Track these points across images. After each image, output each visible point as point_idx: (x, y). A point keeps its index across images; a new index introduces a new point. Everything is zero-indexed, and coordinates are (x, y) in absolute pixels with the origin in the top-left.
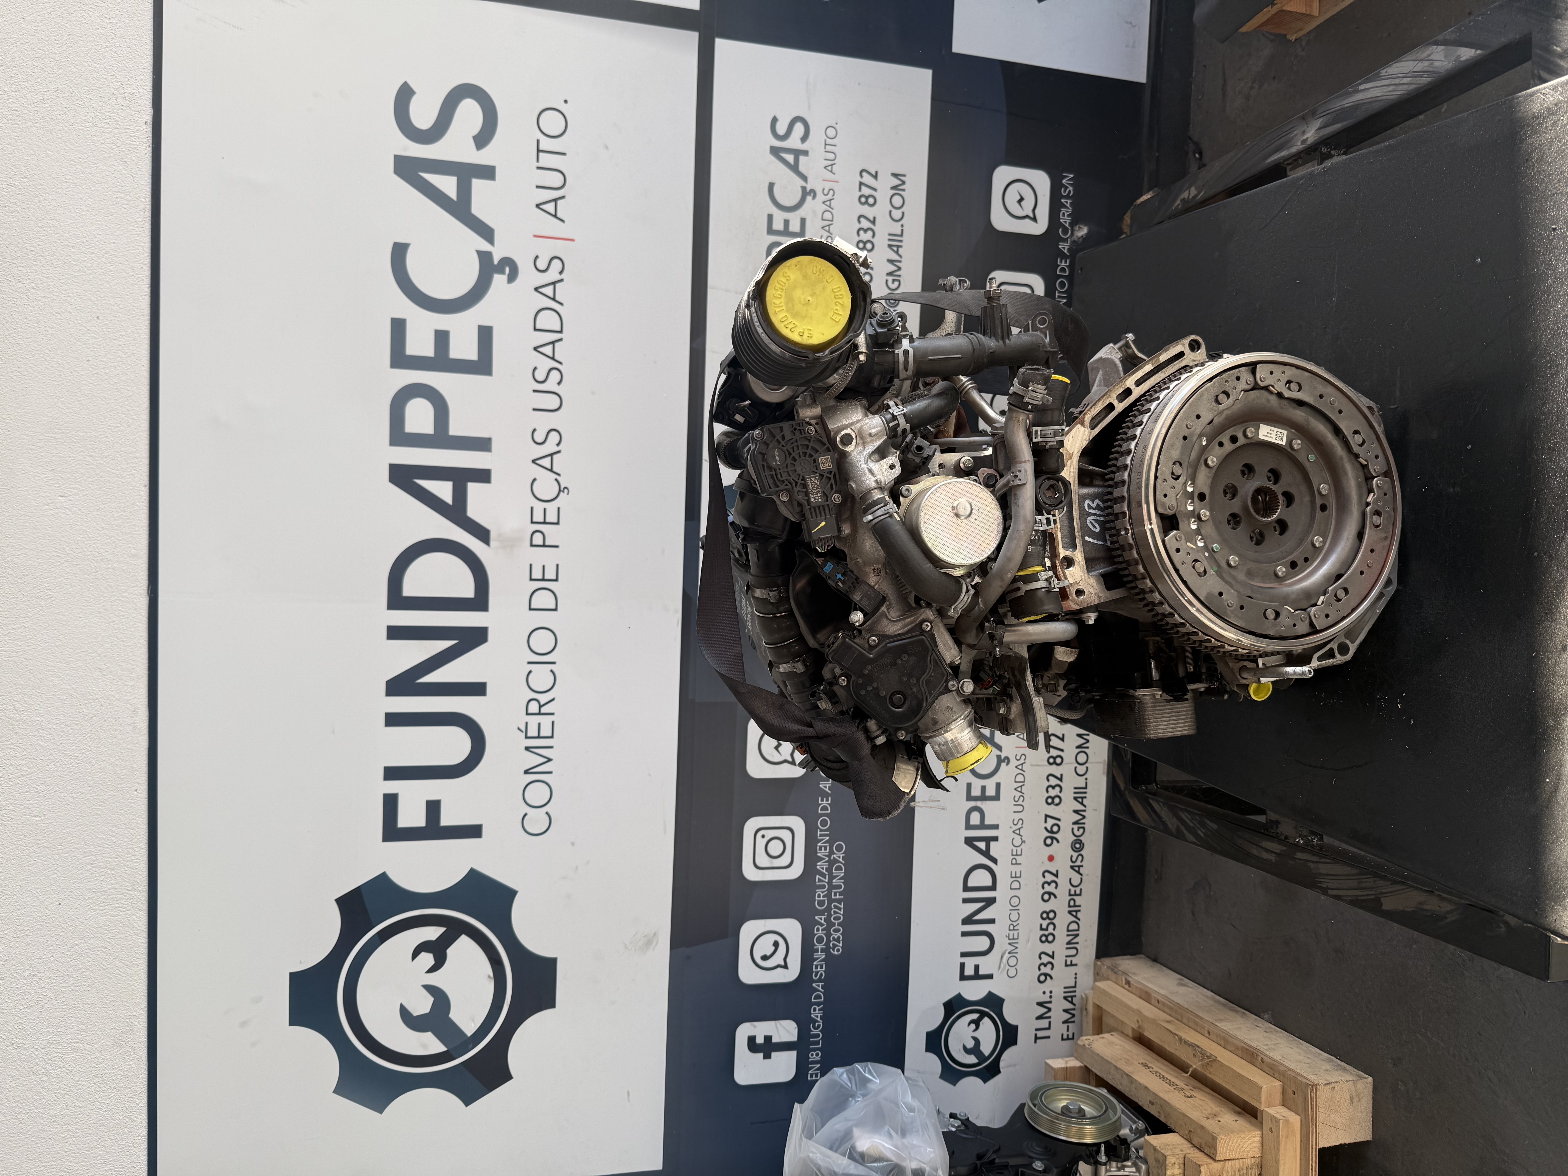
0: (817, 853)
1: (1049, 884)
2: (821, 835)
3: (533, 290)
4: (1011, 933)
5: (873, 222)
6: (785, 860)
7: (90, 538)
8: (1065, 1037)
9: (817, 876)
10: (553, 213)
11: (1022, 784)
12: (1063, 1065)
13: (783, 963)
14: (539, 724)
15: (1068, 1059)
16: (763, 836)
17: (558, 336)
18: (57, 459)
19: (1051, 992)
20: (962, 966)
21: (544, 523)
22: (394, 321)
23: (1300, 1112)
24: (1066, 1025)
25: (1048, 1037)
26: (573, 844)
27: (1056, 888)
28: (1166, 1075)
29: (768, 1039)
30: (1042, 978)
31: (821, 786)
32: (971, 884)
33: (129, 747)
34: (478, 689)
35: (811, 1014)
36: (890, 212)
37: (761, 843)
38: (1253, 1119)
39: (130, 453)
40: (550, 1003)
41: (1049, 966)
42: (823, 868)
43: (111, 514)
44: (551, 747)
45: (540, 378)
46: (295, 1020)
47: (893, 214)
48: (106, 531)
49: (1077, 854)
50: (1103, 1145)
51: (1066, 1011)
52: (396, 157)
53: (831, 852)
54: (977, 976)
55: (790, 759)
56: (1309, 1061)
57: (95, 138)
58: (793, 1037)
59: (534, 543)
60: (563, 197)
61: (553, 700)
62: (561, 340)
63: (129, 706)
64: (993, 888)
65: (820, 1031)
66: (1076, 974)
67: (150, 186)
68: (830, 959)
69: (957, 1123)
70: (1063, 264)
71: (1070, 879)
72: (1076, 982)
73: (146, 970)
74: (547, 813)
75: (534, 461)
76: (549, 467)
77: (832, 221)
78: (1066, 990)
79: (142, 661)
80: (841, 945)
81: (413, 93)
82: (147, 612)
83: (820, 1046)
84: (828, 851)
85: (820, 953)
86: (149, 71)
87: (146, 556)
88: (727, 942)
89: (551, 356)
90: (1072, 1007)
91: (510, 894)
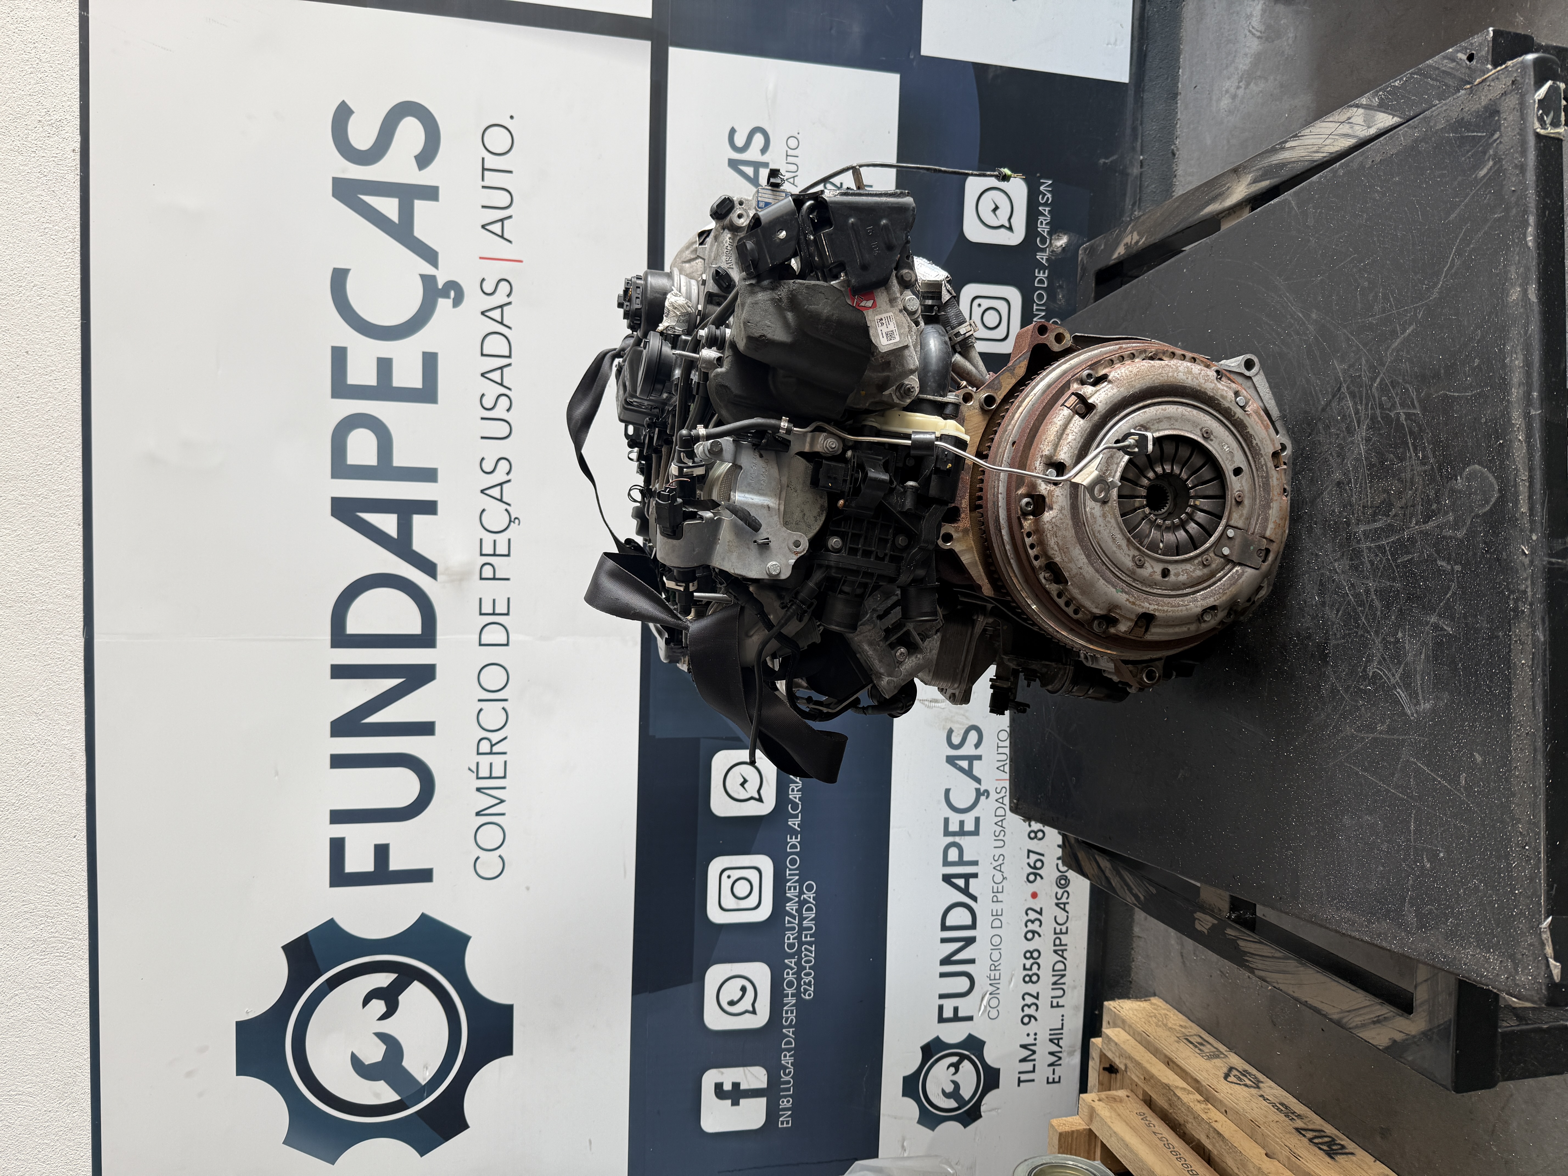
0: (786, 893)
1: (1033, 922)
2: (790, 875)
3: (479, 314)
4: (992, 973)
6: (753, 901)
7: (23, 579)
8: (1051, 1080)
9: (787, 918)
10: (500, 233)
11: (1003, 819)
13: (751, 1009)
14: (491, 764)
16: (729, 877)
17: (505, 361)
19: (1036, 1034)
20: (941, 1008)
21: (494, 555)
22: (334, 349)
24: (1052, 1068)
25: (1033, 1080)
26: (528, 889)
27: (1040, 926)
29: (736, 1085)
30: (1026, 1020)
31: (789, 823)
32: (948, 923)
33: (67, 792)
34: (426, 729)
35: (781, 1060)
37: (726, 884)
39: (63, 491)
40: (507, 1050)
41: (1034, 1007)
42: (792, 910)
43: (45, 555)
44: (504, 788)
45: (488, 405)
46: (241, 1070)
48: (40, 572)
51: (1052, 1053)
52: (334, 178)
53: (801, 892)
54: (956, 1018)
55: (757, 796)
57: (21, 168)
58: (763, 1084)
59: (484, 576)
60: (510, 217)
61: (505, 738)
62: (509, 365)
63: (66, 751)
64: (973, 926)
65: (791, 1078)
66: (1063, 1016)
67: (79, 216)
68: (800, 1004)
70: (1041, 275)
71: (1055, 917)
72: (1062, 1024)
74: (500, 857)
75: (482, 491)
76: (499, 497)
78: (1052, 1032)
79: (79, 704)
80: (812, 989)
81: (351, 112)
82: (83, 654)
83: (791, 1092)
84: (798, 891)
85: (790, 998)
86: (76, 97)
87: (81, 596)
88: (691, 987)
89: (499, 381)
90: (1059, 1049)
91: (464, 939)
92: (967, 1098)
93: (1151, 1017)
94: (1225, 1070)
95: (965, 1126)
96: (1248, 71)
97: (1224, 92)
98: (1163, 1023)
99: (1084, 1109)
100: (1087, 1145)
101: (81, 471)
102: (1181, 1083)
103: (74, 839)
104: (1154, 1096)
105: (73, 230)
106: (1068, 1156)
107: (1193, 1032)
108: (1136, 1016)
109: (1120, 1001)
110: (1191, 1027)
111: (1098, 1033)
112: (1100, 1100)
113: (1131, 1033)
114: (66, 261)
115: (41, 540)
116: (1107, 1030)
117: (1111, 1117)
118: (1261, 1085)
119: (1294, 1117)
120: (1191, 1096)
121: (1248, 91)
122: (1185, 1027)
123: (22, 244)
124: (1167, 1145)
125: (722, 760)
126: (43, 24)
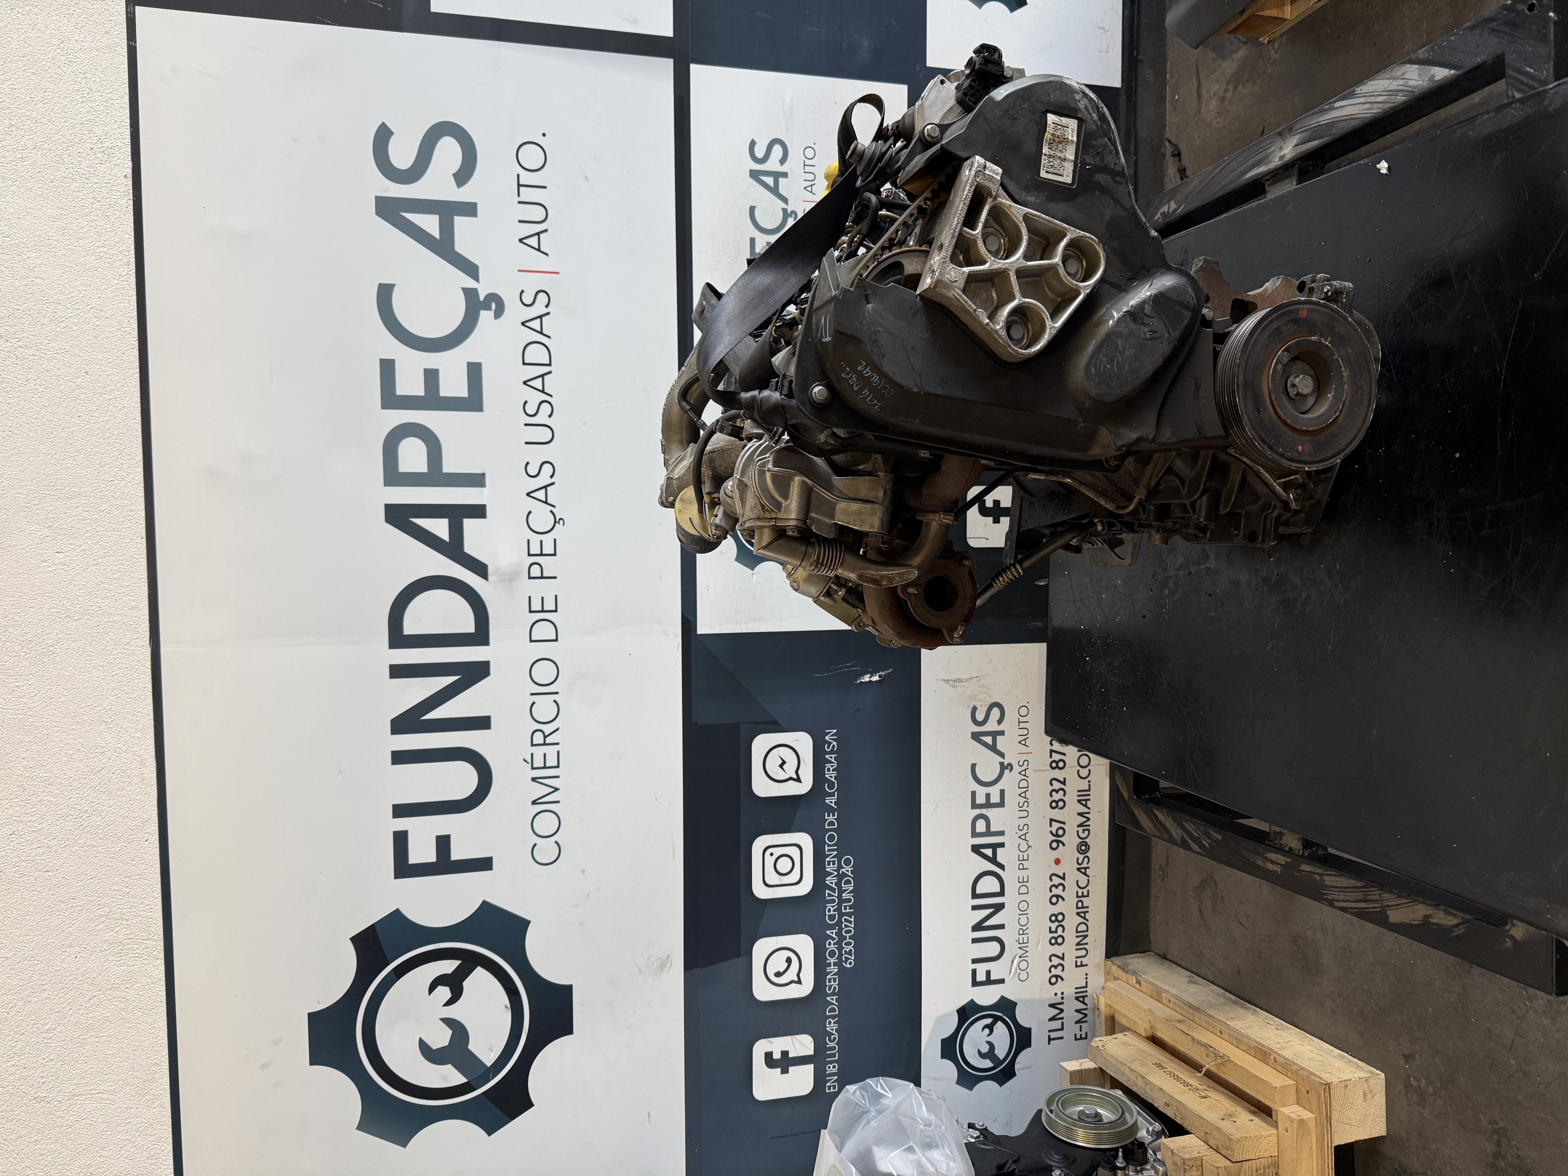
0: (826, 868)
1: (1056, 887)
2: (829, 850)
3: (520, 324)
4: (1021, 937)
6: (794, 877)
7: (90, 593)
8: (1078, 1037)
9: (827, 891)
10: (537, 247)
11: (1027, 789)
12: (1078, 1068)
13: (796, 979)
14: (545, 755)
15: (1083, 1060)
16: (772, 854)
17: (546, 369)
18: (52, 516)
19: (1062, 993)
20: (974, 972)
21: (541, 555)
22: (382, 361)
23: (1314, 1110)
24: (1078, 1025)
25: (1062, 1038)
26: (583, 872)
27: (1064, 890)
28: (1180, 1075)
29: (785, 1054)
30: (1053, 980)
31: (827, 801)
32: (978, 891)
33: (138, 798)
34: (482, 723)
35: (826, 1027)
37: (770, 861)
38: (1268, 1118)
39: (126, 506)
40: (568, 1030)
41: (1060, 968)
42: (832, 883)
43: (109, 568)
44: (558, 777)
45: (531, 411)
46: (314, 1060)
48: (105, 585)
49: (1083, 856)
50: (1120, 1150)
51: (1078, 1011)
52: (377, 197)
53: (840, 867)
54: (989, 981)
55: (795, 777)
56: (1320, 1058)
57: (76, 194)
58: (810, 1051)
59: (532, 575)
60: (546, 231)
61: (558, 729)
62: (550, 372)
63: (136, 757)
64: (1002, 893)
65: (836, 1044)
66: (1086, 974)
67: (133, 239)
68: (842, 972)
69: (976, 1133)
71: (1077, 881)
72: (1087, 982)
73: (166, 1018)
74: (556, 842)
75: (528, 494)
76: (544, 500)
78: (1078, 991)
79: (147, 712)
80: (853, 958)
81: (391, 133)
82: (150, 663)
83: (837, 1058)
84: (836, 866)
85: (832, 967)
86: (126, 124)
87: (147, 607)
88: (741, 961)
89: (541, 389)
90: (1085, 1007)
91: (523, 924)
92: (1001, 1057)
95: (1001, 1084)
101: (142, 485)
103: (147, 843)
105: (127, 254)
114: (122, 283)
115: (106, 554)
121: (1236, 94)
123: (78, 268)
125: (761, 743)
126: (92, 55)
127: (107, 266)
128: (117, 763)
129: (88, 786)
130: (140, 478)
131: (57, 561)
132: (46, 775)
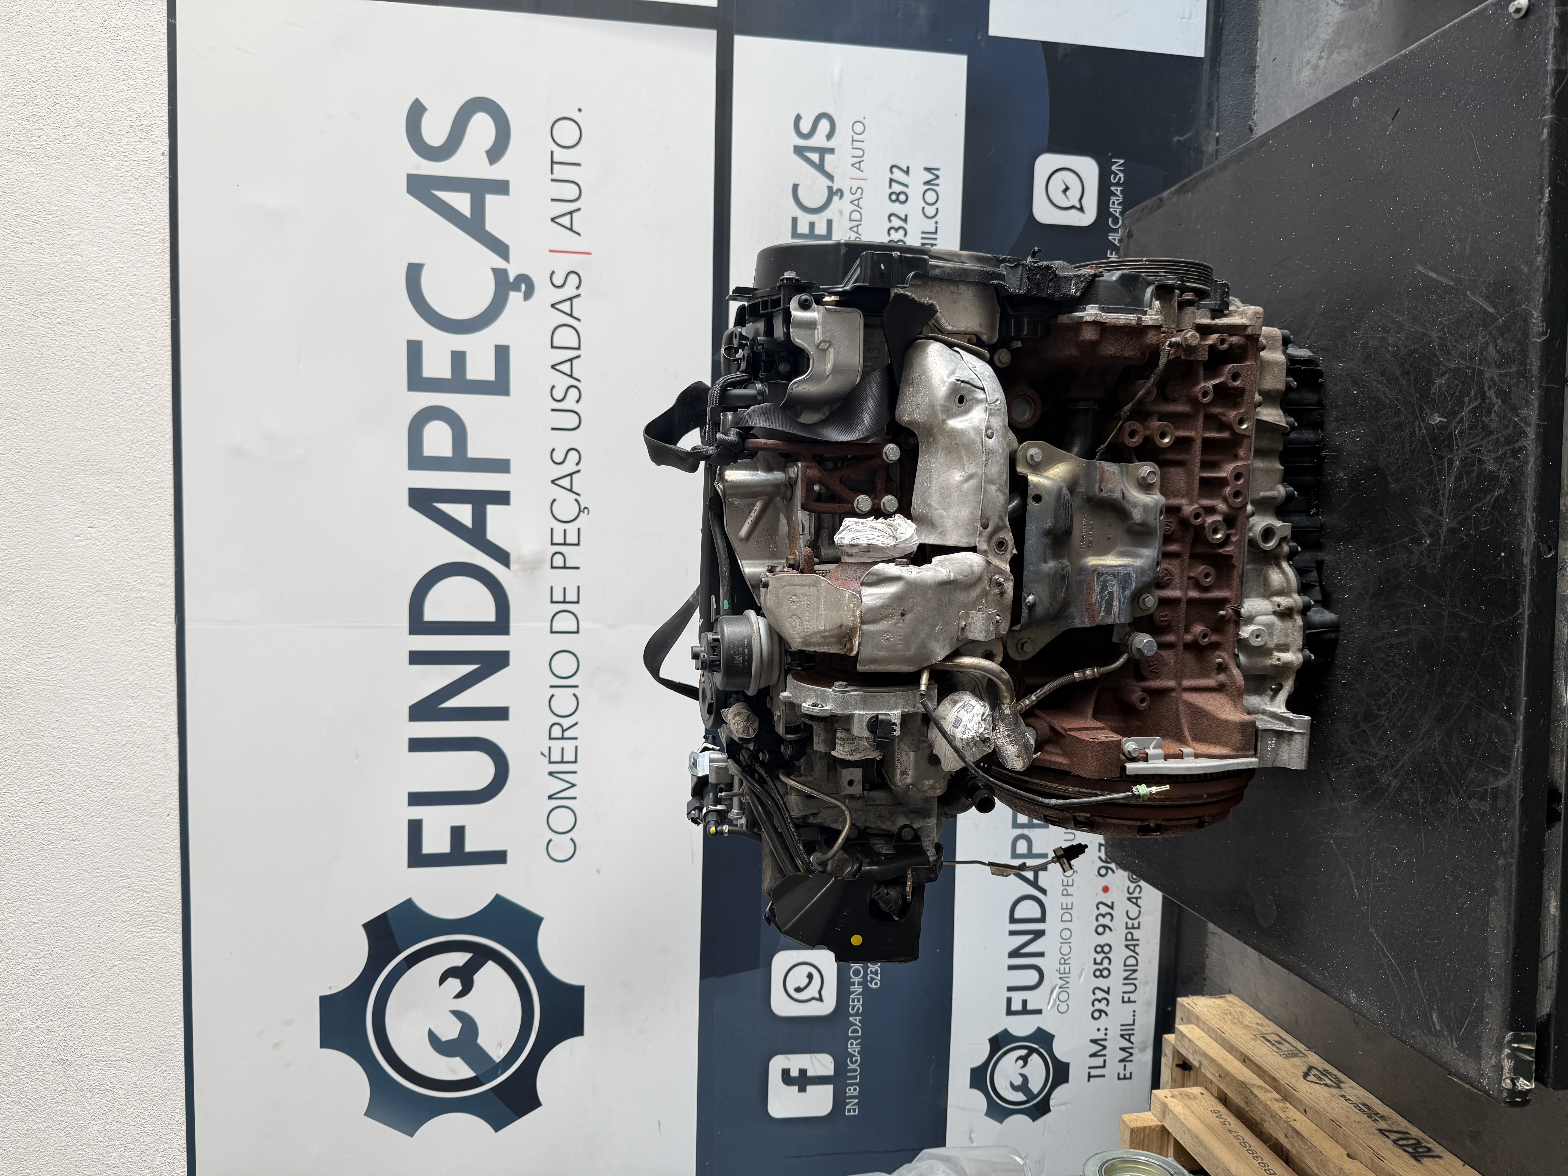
1: (1104, 916)
3: (550, 306)
4: (1062, 967)
5: (905, 220)
7: (119, 568)
8: (1122, 1076)
10: (569, 226)
13: (817, 996)
14: (563, 749)
17: (575, 353)
18: (86, 491)
19: (1106, 1029)
20: (1009, 1001)
21: (565, 544)
22: (410, 343)
24: (1122, 1064)
25: (1103, 1076)
26: (598, 871)
27: (1111, 920)
29: (803, 1072)
30: (1096, 1014)
32: (1018, 915)
33: (161, 773)
34: (500, 714)
35: (848, 1048)
36: (923, 208)
39: (156, 483)
40: (579, 1030)
41: (1104, 1002)
43: (139, 544)
44: (575, 772)
45: (559, 396)
46: (325, 1043)
47: (925, 210)
48: (134, 561)
49: (1135, 884)
51: (1122, 1049)
52: (408, 176)
54: (1025, 1011)
57: (115, 172)
58: (830, 1071)
59: (554, 565)
60: (579, 210)
61: (576, 724)
62: (579, 357)
63: (160, 733)
64: (1043, 920)
65: (858, 1066)
66: (1134, 1011)
67: (168, 217)
68: (867, 993)
70: (1114, 256)
71: (1127, 912)
72: (1134, 1020)
73: (182, 991)
74: (572, 839)
75: (553, 482)
76: (569, 487)
77: (861, 221)
78: (1123, 1028)
79: (171, 688)
80: (879, 977)
81: (425, 110)
82: (175, 640)
83: (858, 1080)
85: (856, 986)
86: (165, 102)
87: (173, 584)
88: (759, 972)
89: (569, 373)
90: (1130, 1045)
91: (536, 921)
92: (1036, 1091)
93: (1226, 1014)
94: (1305, 1069)
95: (1034, 1119)
96: (1330, 40)
97: (1304, 64)
98: (1239, 1022)
99: (1157, 1105)
100: (1159, 1141)
101: (172, 463)
102: (1258, 1082)
103: (168, 818)
104: (1230, 1094)
105: (163, 231)
106: (1140, 1151)
107: (1270, 1030)
108: (1211, 1012)
109: (1193, 997)
110: (1269, 1026)
111: (1171, 1029)
112: (1173, 1097)
113: (1206, 1030)
114: (157, 261)
115: (136, 530)
116: (1180, 1027)
117: (1184, 1114)
118: (1342, 1085)
119: (1377, 1119)
120: (1269, 1095)
121: (1330, 61)
122: (1262, 1025)
123: (115, 246)
124: (1243, 1144)
126: (134, 33)
127: (143, 243)
128: (142, 737)
129: (114, 759)
130: (170, 456)
131: (89, 536)
132: (74, 746)
